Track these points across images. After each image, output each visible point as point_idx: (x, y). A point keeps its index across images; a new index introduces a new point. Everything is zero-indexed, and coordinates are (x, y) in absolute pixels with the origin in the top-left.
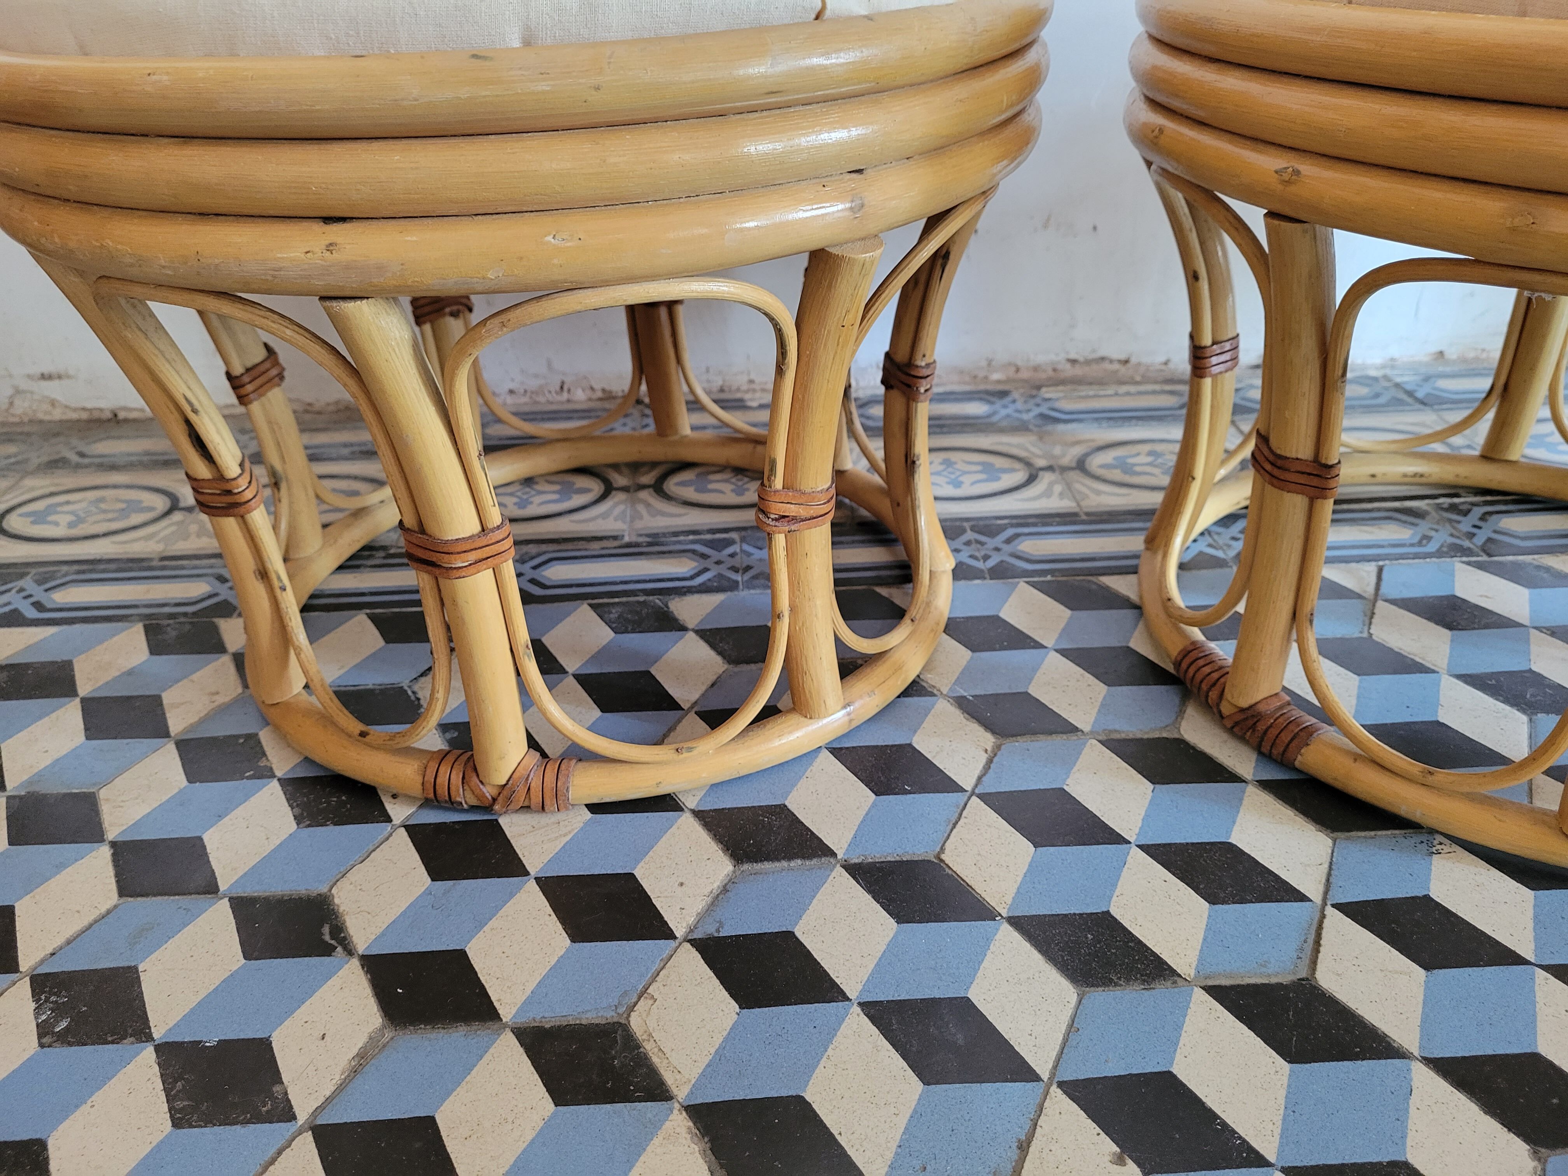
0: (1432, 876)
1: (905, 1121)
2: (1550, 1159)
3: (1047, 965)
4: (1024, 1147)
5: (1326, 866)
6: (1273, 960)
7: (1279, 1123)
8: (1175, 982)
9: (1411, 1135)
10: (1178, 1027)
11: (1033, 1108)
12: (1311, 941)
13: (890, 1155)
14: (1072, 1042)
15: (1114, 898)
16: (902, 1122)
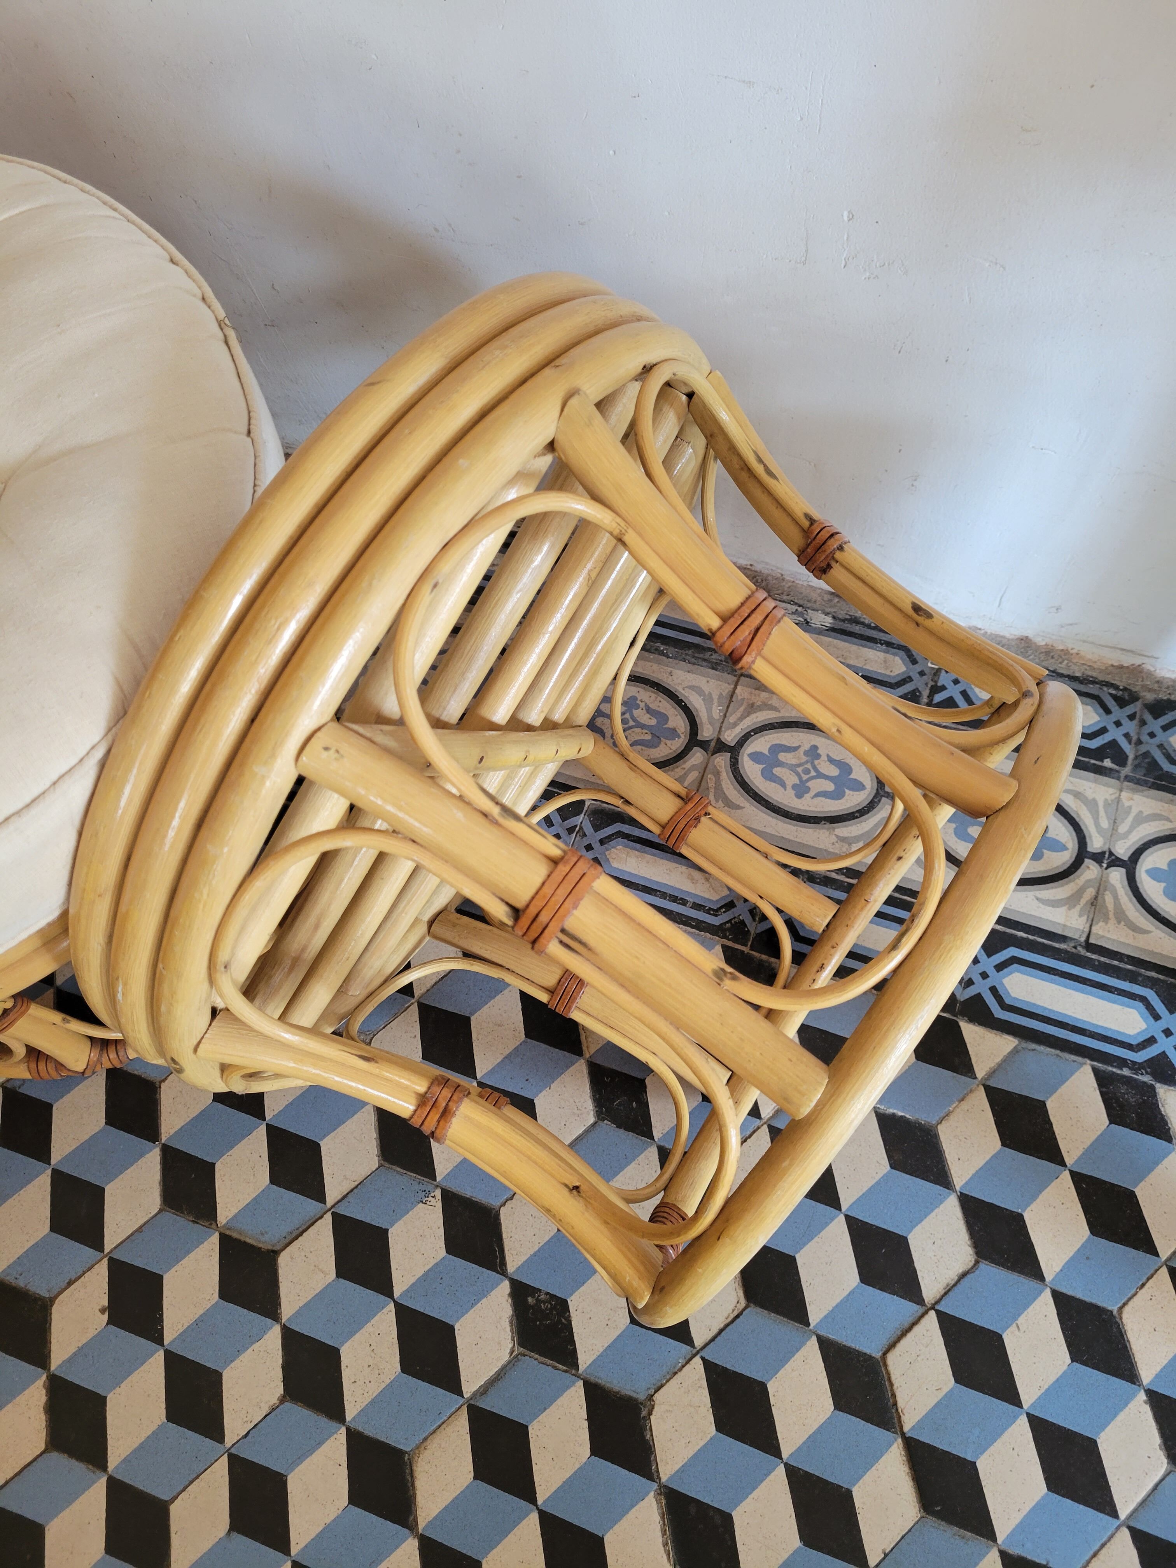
0: (404, 1218)
1: (29, 1246)
2: (286, 1403)
3: (158, 1185)
4: (70, 1283)
5: (356, 1183)
6: (270, 1233)
7: (185, 1327)
8: (211, 1224)
9: (237, 1362)
10: (188, 1252)
11: (88, 1265)
12: (301, 1230)
13: (12, 1261)
14: (133, 1238)
15: (225, 1156)
16: (28, 1245)
